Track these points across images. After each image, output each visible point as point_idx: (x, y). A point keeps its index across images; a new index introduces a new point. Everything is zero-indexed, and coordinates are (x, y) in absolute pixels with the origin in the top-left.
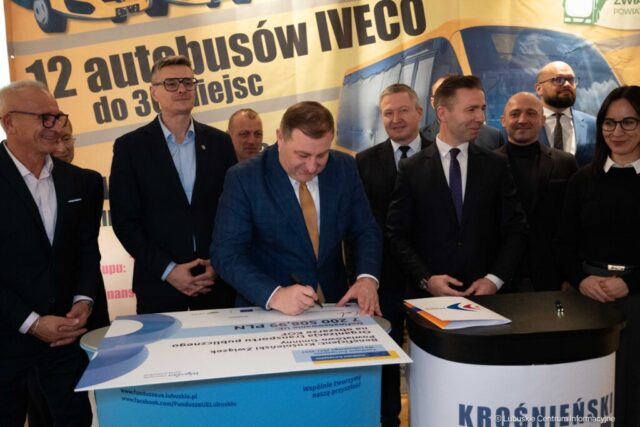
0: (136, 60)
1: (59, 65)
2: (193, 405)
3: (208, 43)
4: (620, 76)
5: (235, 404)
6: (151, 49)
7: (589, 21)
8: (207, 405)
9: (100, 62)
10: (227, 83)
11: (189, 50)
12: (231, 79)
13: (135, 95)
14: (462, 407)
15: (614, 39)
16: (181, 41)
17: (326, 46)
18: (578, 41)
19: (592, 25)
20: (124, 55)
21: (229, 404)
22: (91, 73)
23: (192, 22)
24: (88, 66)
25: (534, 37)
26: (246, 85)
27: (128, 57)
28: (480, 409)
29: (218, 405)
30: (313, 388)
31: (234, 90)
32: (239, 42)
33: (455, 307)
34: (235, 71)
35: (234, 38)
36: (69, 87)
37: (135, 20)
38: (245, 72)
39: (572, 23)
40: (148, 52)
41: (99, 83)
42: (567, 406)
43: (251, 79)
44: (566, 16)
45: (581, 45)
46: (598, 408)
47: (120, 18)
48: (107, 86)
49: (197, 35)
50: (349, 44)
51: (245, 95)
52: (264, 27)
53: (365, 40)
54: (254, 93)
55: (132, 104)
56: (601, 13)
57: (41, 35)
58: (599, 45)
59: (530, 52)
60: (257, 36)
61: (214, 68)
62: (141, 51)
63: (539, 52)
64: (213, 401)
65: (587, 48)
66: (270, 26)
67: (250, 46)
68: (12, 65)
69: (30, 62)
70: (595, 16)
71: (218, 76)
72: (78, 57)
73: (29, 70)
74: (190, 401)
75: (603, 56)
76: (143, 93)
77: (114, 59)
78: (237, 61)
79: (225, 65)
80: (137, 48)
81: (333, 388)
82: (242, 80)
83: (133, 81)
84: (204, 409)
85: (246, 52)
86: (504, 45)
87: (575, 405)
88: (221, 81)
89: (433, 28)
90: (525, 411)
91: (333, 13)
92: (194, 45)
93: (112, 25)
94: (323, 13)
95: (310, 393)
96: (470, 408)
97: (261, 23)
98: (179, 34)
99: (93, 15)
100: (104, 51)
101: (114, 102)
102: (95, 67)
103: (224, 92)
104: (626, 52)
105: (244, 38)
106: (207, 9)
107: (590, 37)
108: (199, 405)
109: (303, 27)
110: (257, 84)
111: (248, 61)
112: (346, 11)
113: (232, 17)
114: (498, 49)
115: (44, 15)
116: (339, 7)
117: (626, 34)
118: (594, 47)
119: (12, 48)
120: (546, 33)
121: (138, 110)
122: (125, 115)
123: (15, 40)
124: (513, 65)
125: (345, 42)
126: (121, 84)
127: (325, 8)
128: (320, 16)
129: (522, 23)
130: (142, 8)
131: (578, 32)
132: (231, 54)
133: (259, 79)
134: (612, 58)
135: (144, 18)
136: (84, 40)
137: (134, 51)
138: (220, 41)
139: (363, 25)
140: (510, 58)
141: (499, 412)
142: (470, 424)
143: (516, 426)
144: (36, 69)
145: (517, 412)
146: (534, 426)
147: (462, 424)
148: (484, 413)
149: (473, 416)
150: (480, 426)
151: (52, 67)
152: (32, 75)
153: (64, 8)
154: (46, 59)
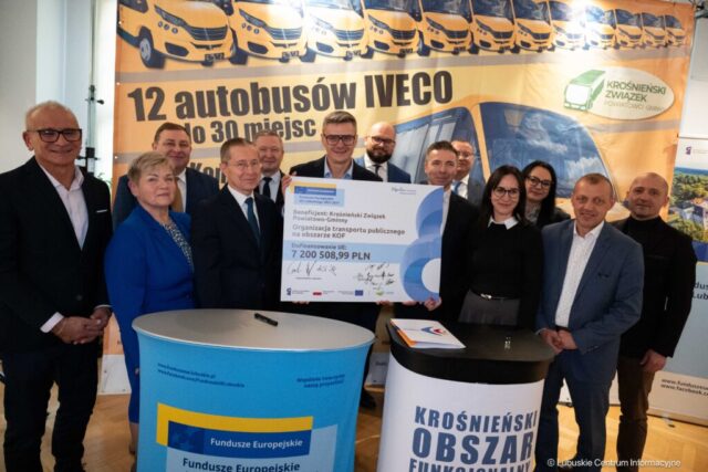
0: (217, 97)
1: (155, 94)
2: (211, 382)
3: (276, 90)
4: (604, 155)
5: (243, 386)
6: (230, 89)
7: (583, 108)
8: (222, 383)
9: (188, 95)
10: (287, 123)
11: (260, 94)
12: (291, 121)
13: (213, 125)
14: (418, 408)
15: (603, 125)
16: (254, 86)
17: (370, 103)
18: (573, 123)
19: (586, 111)
20: (208, 92)
21: (238, 385)
22: (179, 104)
23: (265, 72)
24: (178, 98)
25: (538, 115)
26: (303, 127)
27: (210, 94)
28: (432, 412)
29: (230, 385)
30: (305, 380)
31: (292, 130)
32: (301, 92)
33: (427, 330)
34: (294, 115)
35: (297, 89)
36: (161, 113)
37: (219, 65)
38: (303, 117)
39: (570, 108)
40: (227, 92)
41: (185, 112)
42: (499, 418)
43: (307, 122)
44: (566, 102)
45: (575, 126)
46: (523, 421)
47: (207, 63)
48: (191, 115)
49: (268, 83)
50: (389, 104)
51: (301, 135)
52: (321, 83)
53: (402, 102)
54: (308, 134)
55: (210, 132)
56: (594, 102)
57: (142, 68)
58: (589, 128)
59: (534, 127)
60: (316, 89)
61: (278, 110)
62: (222, 91)
63: (541, 128)
64: (227, 381)
65: (580, 129)
66: (327, 83)
67: (309, 96)
68: (117, 89)
69: (132, 90)
70: (589, 105)
71: (281, 117)
72: (171, 89)
73: (130, 95)
74: (209, 379)
75: (593, 138)
76: (220, 124)
77: (199, 94)
78: (297, 107)
79: (288, 109)
80: (219, 88)
81: (318, 383)
82: (300, 123)
83: (212, 114)
84: (221, 387)
85: (305, 101)
86: (514, 119)
87: (505, 418)
88: (283, 122)
89: (458, 99)
90: (465, 418)
91: (379, 78)
92: (265, 90)
93: (200, 67)
94: (371, 77)
95: (303, 384)
96: (424, 410)
97: (320, 79)
98: (254, 80)
99: (186, 58)
100: (192, 87)
101: (196, 129)
102: (184, 99)
103: (284, 130)
104: (610, 136)
105: (305, 90)
106: (278, 63)
107: (582, 121)
108: (215, 383)
109: (353, 86)
110: (311, 127)
111: (306, 108)
112: (390, 78)
113: (297, 72)
114: (508, 122)
115: (147, 53)
116: (384, 74)
117: (612, 122)
118: (586, 130)
119: (118, 77)
120: (549, 113)
121: (214, 137)
122: (203, 140)
123: (122, 70)
124: (520, 137)
125: (385, 102)
126: (202, 114)
127: (373, 73)
128: (368, 79)
129: (530, 104)
130: (226, 56)
131: (573, 116)
132: (294, 101)
133: (313, 123)
134: (599, 140)
135: (227, 65)
136: (178, 76)
137: (216, 90)
138: (286, 89)
139: (402, 90)
140: (517, 130)
141: (446, 415)
142: (423, 423)
143: (458, 427)
144: (136, 95)
145: (459, 417)
146: (471, 430)
147: (417, 421)
148: (434, 415)
149: (426, 416)
150: (430, 424)
151: (149, 95)
152: (132, 101)
153: (163, 50)
154: (145, 88)
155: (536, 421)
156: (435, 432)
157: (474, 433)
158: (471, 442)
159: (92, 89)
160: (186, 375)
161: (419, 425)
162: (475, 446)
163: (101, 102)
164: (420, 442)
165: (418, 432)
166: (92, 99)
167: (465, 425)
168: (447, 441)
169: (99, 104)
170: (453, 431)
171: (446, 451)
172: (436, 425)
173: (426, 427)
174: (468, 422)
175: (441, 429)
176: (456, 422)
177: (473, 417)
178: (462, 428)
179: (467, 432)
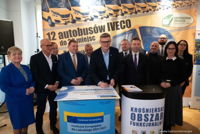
0: (69, 33)
1: (53, 33)
2: (77, 105)
3: (84, 29)
4: (175, 38)
5: (85, 105)
6: (72, 30)
7: (168, 25)
8: (80, 105)
9: (61, 33)
10: (88, 38)
11: (80, 31)
12: (89, 37)
13: (68, 40)
14: (131, 108)
15: (174, 30)
16: (78, 29)
17: (109, 30)
18: (165, 30)
19: (168, 26)
23: (81, 25)
24: (59, 34)
25: (155, 29)
26: (92, 38)
27: (67, 32)
28: (135, 108)
29: (82, 105)
30: (101, 103)
31: (89, 39)
32: (90, 29)
33: (132, 87)
34: (89, 35)
35: (89, 28)
36: (55, 38)
37: (69, 24)
38: (91, 35)
39: (164, 26)
40: (71, 31)
41: (61, 37)
42: (153, 109)
44: (163, 24)
45: (166, 31)
46: (160, 109)
47: (66, 24)
48: (63, 38)
49: (82, 27)
51: (91, 40)
52: (96, 26)
53: (118, 29)
54: (93, 40)
56: (171, 24)
57: (50, 27)
58: (170, 31)
59: (154, 32)
60: (94, 28)
61: (85, 34)
62: (70, 31)
63: (156, 32)
64: (81, 104)
65: (167, 31)
66: (97, 26)
67: (93, 30)
68: (44, 33)
69: (47, 33)
70: (169, 24)
71: (86, 36)
72: (57, 32)
73: (47, 34)
74: (76, 104)
75: (171, 33)
77: (64, 32)
78: (90, 33)
79: (87, 34)
81: (104, 103)
82: (91, 37)
83: (68, 37)
84: (79, 106)
85: (92, 31)
86: (148, 31)
87: (155, 109)
88: (87, 37)
89: (132, 27)
90: (144, 109)
91: (111, 23)
92: (81, 30)
93: (64, 25)
96: (133, 108)
97: (95, 25)
98: (78, 27)
99: (60, 23)
100: (62, 31)
101: (64, 41)
102: (60, 34)
103: (87, 40)
104: (176, 32)
105: (92, 28)
106: (84, 22)
107: (168, 29)
108: (78, 105)
109: (104, 26)
110: (94, 38)
111: (92, 33)
112: (114, 23)
113: (89, 24)
114: (147, 31)
115: (50, 23)
116: (112, 22)
117: (176, 28)
118: (169, 31)
119: (44, 30)
120: (158, 28)
122: (66, 44)
123: (45, 28)
124: (150, 35)
125: (113, 29)
126: (66, 38)
127: (109, 22)
128: (108, 24)
129: (153, 26)
130: (70, 21)
131: (165, 28)
132: (89, 31)
133: (94, 37)
134: (173, 34)
135: (71, 24)
136: (58, 28)
137: (68, 31)
138: (87, 29)
139: (117, 26)
140: (150, 33)
141: (139, 109)
142: (133, 111)
143: (143, 112)
144: (48, 34)
145: (143, 109)
146: (146, 112)
147: (131, 111)
148: (136, 109)
149: (134, 110)
150: (135, 112)
151: (52, 34)
152: (47, 36)
153: (54, 22)
154: (50, 32)
155: (163, 109)
156: (136, 114)
157: (147, 113)
158: (146, 116)
159: (37, 34)
160: (70, 103)
161: (132, 112)
162: (148, 117)
163: (40, 37)
164: (133, 116)
165: (132, 114)
166: (37, 36)
167: (144, 111)
168: (140, 116)
169: (39, 38)
170: (141, 113)
171: (140, 119)
172: (137, 112)
173: (134, 112)
174: (145, 110)
175: (138, 113)
176: (142, 111)
177: (147, 109)
178: (144, 112)
179: (145, 113)
